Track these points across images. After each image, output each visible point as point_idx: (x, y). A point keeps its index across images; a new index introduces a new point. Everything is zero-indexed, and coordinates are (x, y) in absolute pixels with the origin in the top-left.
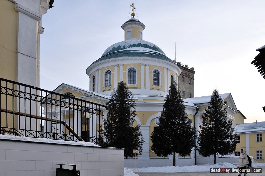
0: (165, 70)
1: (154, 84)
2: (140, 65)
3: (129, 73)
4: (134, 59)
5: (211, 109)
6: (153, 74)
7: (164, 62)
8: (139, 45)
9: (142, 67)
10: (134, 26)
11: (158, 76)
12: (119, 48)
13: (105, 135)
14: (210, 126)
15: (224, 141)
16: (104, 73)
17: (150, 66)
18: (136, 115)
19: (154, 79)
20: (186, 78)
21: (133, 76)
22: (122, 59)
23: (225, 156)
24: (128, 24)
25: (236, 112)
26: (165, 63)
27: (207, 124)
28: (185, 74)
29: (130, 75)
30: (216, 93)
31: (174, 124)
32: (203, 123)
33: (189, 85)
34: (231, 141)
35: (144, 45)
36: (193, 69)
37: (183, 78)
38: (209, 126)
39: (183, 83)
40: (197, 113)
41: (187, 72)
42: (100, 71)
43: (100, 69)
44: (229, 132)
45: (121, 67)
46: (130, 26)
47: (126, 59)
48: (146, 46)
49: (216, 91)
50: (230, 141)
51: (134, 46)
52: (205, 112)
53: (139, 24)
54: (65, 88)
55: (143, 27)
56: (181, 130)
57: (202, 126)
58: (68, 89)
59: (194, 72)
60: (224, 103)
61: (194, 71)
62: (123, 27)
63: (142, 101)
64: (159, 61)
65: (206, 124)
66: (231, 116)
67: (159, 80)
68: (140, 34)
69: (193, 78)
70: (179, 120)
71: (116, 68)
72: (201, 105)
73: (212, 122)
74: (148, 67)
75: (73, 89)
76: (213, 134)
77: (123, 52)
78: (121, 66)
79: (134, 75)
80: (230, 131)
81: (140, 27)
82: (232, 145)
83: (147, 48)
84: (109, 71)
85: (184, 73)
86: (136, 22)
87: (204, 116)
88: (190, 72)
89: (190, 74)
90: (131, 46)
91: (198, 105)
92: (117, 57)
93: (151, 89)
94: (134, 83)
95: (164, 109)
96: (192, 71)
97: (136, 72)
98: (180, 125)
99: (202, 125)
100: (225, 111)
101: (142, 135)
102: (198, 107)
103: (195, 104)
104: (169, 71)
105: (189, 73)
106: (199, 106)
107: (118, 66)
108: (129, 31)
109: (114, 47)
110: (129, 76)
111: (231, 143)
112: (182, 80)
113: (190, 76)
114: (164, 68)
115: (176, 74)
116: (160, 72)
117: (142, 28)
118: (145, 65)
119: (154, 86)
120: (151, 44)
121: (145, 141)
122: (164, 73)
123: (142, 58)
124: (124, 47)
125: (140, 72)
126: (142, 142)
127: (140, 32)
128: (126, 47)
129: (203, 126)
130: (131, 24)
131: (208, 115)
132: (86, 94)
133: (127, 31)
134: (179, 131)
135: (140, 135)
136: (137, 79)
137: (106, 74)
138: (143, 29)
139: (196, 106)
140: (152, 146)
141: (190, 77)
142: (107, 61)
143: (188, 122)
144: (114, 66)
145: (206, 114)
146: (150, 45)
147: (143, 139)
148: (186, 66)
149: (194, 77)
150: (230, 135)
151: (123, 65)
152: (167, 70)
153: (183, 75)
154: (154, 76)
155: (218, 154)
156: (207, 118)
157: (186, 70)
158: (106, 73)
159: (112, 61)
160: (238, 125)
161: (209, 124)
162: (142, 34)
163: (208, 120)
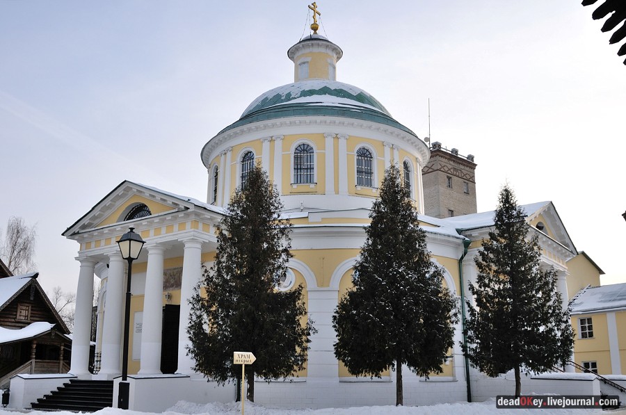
0: (387, 150)
1: (360, 182)
2: (323, 136)
3: (296, 158)
4: (308, 121)
5: (497, 241)
6: (356, 157)
7: (382, 129)
8: (325, 91)
9: (329, 142)
10: (316, 50)
11: (369, 163)
12: (278, 97)
13: (208, 313)
14: (499, 288)
15: (539, 330)
16: (239, 159)
17: (349, 139)
18: (292, 256)
19: (359, 172)
20: (454, 178)
21: (305, 165)
22: (281, 124)
23: (546, 374)
24: (301, 46)
25: (572, 252)
26: (385, 131)
27: (490, 280)
28: (452, 170)
29: (299, 162)
30: (507, 196)
31: (393, 281)
32: (480, 279)
33: (465, 197)
34: (558, 329)
35: (335, 90)
36: (471, 157)
37: (449, 178)
38: (496, 287)
39: (448, 191)
40: (465, 253)
41: (456, 166)
42: (229, 154)
43: (230, 149)
44: (551, 303)
45: (278, 143)
46: (307, 51)
47: (291, 123)
48: (340, 93)
49: (506, 190)
50: (556, 328)
51: (311, 92)
52: (482, 249)
53: (327, 46)
54: (130, 193)
55: (338, 53)
56: (411, 296)
57: (478, 288)
58: (138, 194)
59: (474, 166)
60: (537, 227)
61: (475, 162)
62: (291, 53)
63: (320, 223)
64: (370, 127)
65: (487, 281)
66: (561, 264)
67: (371, 173)
68: (331, 68)
69: (471, 180)
70: (408, 268)
71: (266, 145)
72: (475, 233)
73: (502, 277)
74: (342, 142)
75: (147, 193)
76: (507, 309)
77: (284, 107)
78: (278, 140)
79: (309, 161)
80: (553, 299)
81: (330, 52)
82: (562, 341)
83: (344, 97)
84: (251, 152)
85: (450, 167)
86: (321, 42)
87: (480, 259)
88: (464, 165)
89: (466, 170)
90: (305, 93)
91: (468, 233)
92: (269, 118)
93: (350, 194)
94: (310, 180)
95: (368, 239)
96: (469, 164)
97: (315, 154)
98: (408, 283)
99: (476, 286)
100: (535, 244)
101: (306, 313)
102: (467, 239)
103: (459, 231)
104: (395, 151)
105: (462, 167)
106: (470, 236)
107: (272, 140)
108: (304, 63)
109: (267, 98)
110: (296, 164)
111: (559, 334)
112: (447, 184)
113: (465, 175)
114: (383, 144)
115: (417, 159)
116: (374, 155)
117: (335, 56)
118: (336, 137)
119: (359, 188)
120: (352, 88)
121: (316, 331)
122: (384, 155)
123: (328, 119)
124: (289, 97)
125: (324, 154)
126: (309, 334)
127: (330, 64)
128: (293, 96)
129: (480, 287)
130: (308, 45)
131: (491, 256)
132: (177, 204)
133: (299, 62)
134: (406, 300)
135: (301, 313)
136: (315, 172)
137: (243, 162)
138: (339, 58)
139: (462, 236)
140: (337, 346)
141: (464, 177)
142: (245, 129)
143: (434, 276)
144: (261, 141)
145: (486, 253)
146: (349, 92)
147: (313, 325)
148: (455, 151)
149: (474, 176)
150: (554, 311)
151: (284, 138)
152: (392, 148)
153: (449, 172)
154: (359, 162)
155: (523, 368)
156: (488, 266)
157: (454, 161)
158: (244, 158)
159: (257, 128)
160: (585, 290)
161: (496, 282)
162: (334, 68)
163: (490, 270)
